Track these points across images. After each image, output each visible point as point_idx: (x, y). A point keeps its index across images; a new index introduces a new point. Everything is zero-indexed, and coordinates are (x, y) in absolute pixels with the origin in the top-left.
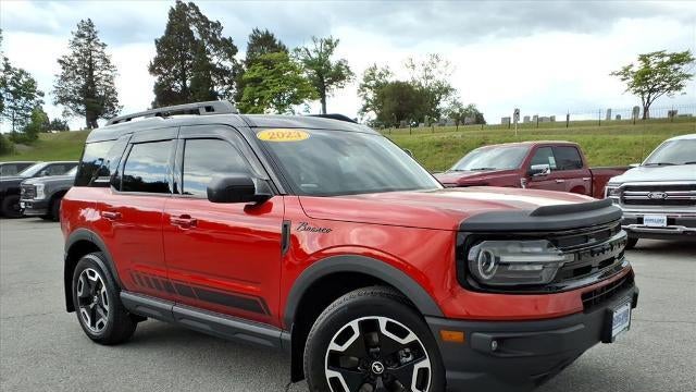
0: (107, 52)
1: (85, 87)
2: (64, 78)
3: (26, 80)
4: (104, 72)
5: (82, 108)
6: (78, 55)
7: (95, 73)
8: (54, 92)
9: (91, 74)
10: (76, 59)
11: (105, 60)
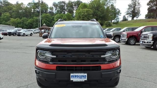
0: (139, 1)
1: (133, 10)
2: (129, 9)
3: (118, 11)
4: (138, 6)
5: (131, 15)
6: (133, 3)
7: (136, 7)
8: (126, 12)
9: (135, 7)
10: (132, 4)
11: (139, 3)
